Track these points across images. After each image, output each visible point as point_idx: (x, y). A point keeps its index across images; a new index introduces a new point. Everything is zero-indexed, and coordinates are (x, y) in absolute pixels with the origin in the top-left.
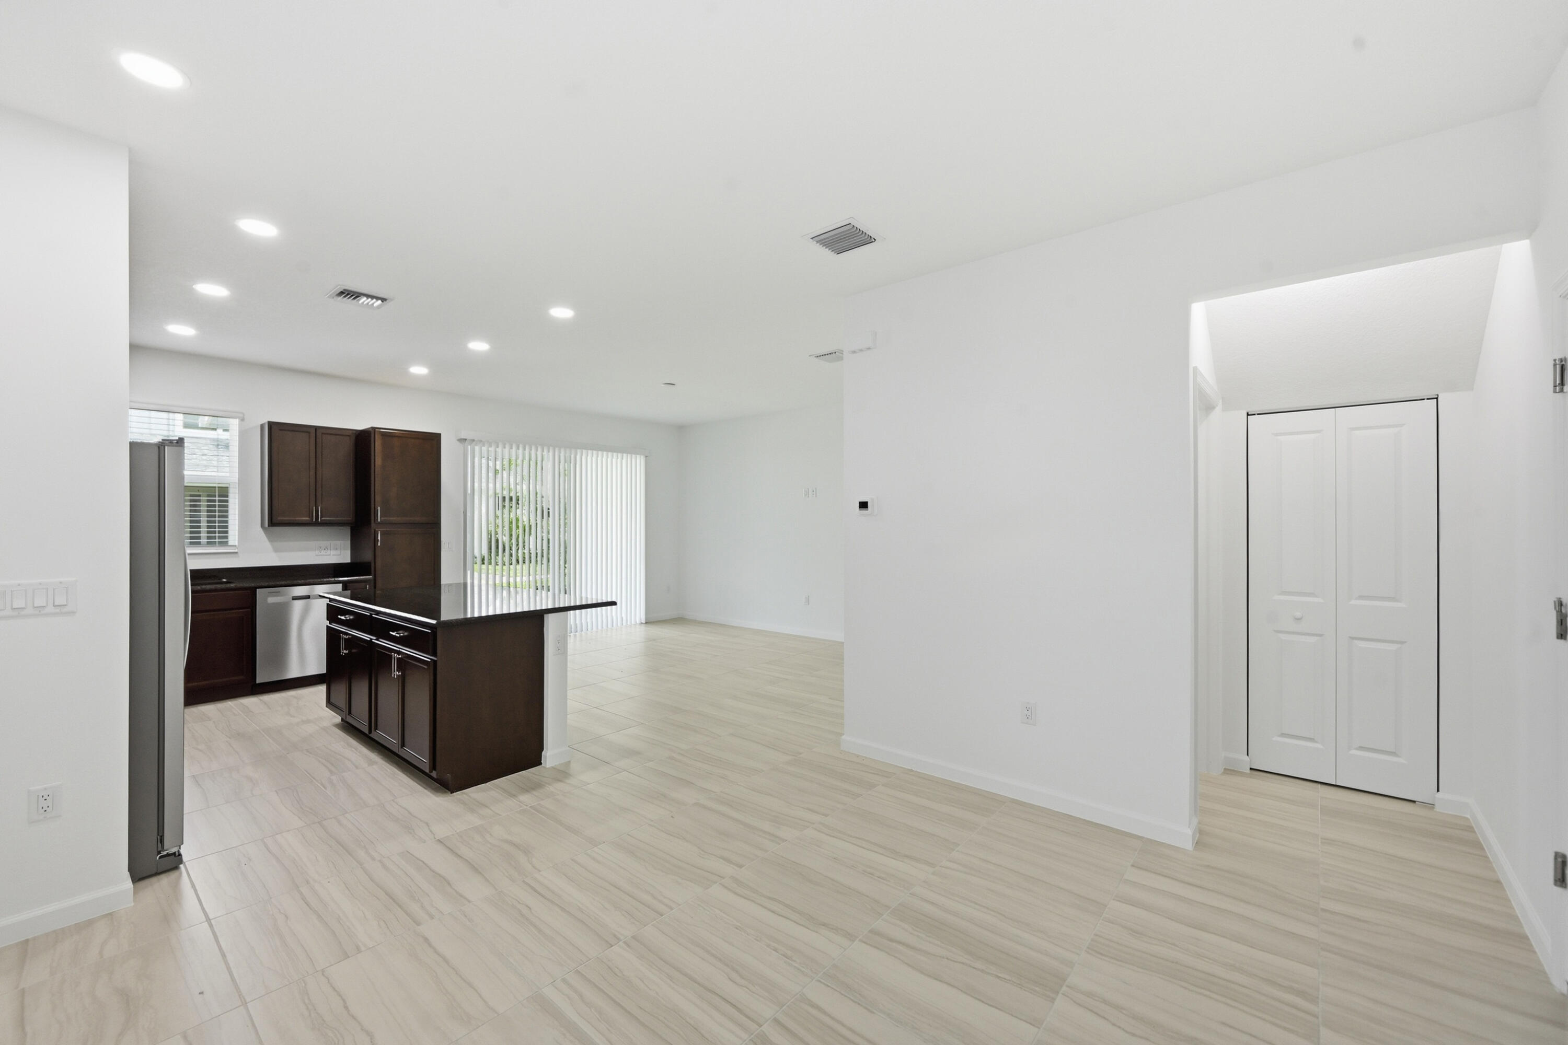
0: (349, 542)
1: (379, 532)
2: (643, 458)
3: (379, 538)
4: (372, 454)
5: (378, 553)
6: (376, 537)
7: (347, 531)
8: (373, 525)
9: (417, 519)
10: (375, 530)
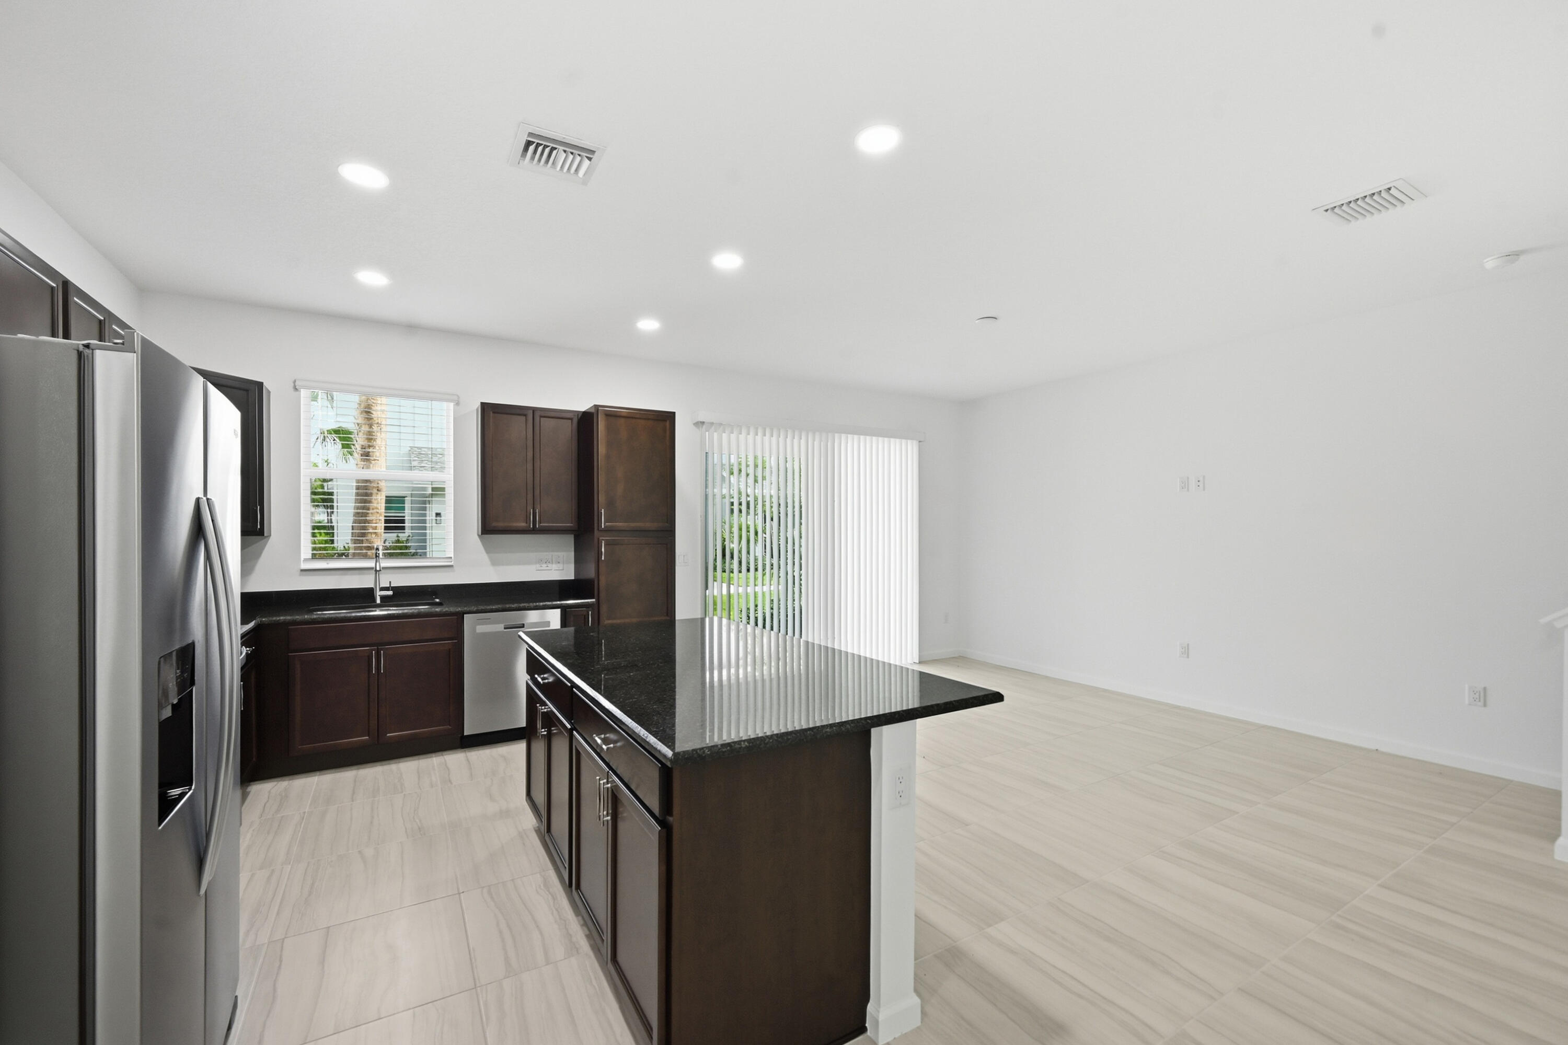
0: (573, 554)
1: (603, 542)
2: (915, 443)
3: (603, 550)
4: (595, 442)
5: (603, 569)
6: (600, 549)
7: (570, 539)
8: (596, 531)
9: (648, 525)
10: (598, 539)
